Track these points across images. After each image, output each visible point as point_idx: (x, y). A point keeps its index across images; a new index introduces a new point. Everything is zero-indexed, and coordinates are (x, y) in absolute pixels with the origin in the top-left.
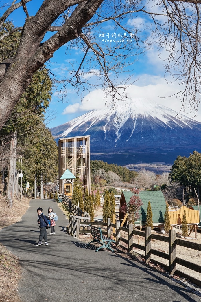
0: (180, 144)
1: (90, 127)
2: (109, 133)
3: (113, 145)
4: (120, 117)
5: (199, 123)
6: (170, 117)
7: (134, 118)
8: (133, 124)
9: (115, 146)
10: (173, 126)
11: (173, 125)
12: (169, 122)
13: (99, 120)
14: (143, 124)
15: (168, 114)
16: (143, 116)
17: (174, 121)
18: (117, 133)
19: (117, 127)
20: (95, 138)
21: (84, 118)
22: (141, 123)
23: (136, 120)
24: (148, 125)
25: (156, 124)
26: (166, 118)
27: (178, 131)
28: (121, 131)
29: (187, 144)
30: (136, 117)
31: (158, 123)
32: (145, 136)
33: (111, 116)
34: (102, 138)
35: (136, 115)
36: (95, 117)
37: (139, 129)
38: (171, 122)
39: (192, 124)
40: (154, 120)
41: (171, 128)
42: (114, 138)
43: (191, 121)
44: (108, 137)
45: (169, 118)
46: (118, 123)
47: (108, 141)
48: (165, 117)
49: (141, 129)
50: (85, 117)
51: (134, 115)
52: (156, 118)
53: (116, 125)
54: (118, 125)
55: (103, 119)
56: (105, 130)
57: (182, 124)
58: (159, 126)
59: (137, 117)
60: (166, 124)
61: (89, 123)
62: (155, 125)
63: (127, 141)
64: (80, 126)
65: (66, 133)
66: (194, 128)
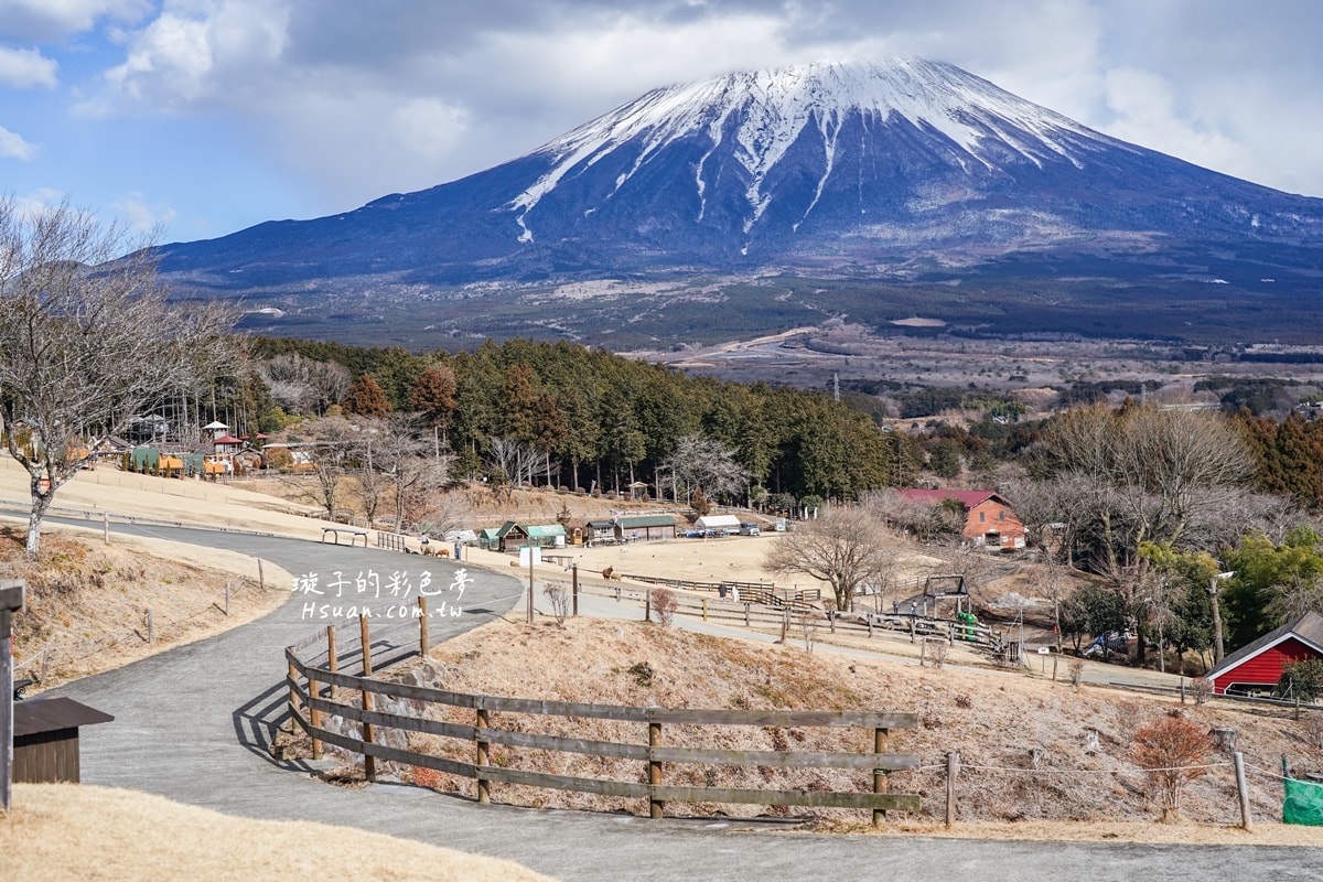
0: (1026, 238)
1: (635, 169)
2: (718, 193)
3: (732, 247)
4: (767, 121)
5: (1116, 144)
6: (985, 121)
7: (828, 123)
8: (824, 152)
9: (744, 251)
10: (996, 159)
11: (1000, 156)
12: (978, 138)
13: (675, 137)
14: (867, 150)
15: (976, 107)
16: (869, 117)
17: (1003, 136)
18: (753, 193)
19: (751, 167)
20: (655, 215)
21: (610, 129)
22: (859, 150)
23: (836, 133)
24: (889, 154)
25: (923, 152)
26: (969, 124)
27: (1019, 182)
28: (769, 185)
29: (1055, 238)
30: (836, 123)
31: (931, 147)
32: (876, 206)
33: (728, 119)
34: (690, 215)
35: (834, 115)
36: (657, 125)
37: (849, 176)
38: (990, 139)
39: (1084, 150)
40: (915, 134)
41: (987, 168)
42: (740, 216)
43: (1078, 137)
44: (712, 214)
45: (981, 124)
46: (757, 146)
47: (713, 229)
48: (961, 116)
49: (858, 175)
50: (615, 124)
51: (827, 112)
52: (922, 121)
53: (751, 157)
54: (757, 160)
55: (691, 131)
56: (701, 179)
57: (1039, 149)
58: (934, 162)
59: (840, 120)
60: (970, 151)
61: (633, 147)
62: (921, 155)
63: (795, 227)
64: (590, 163)
65: (530, 197)
66: (1090, 166)
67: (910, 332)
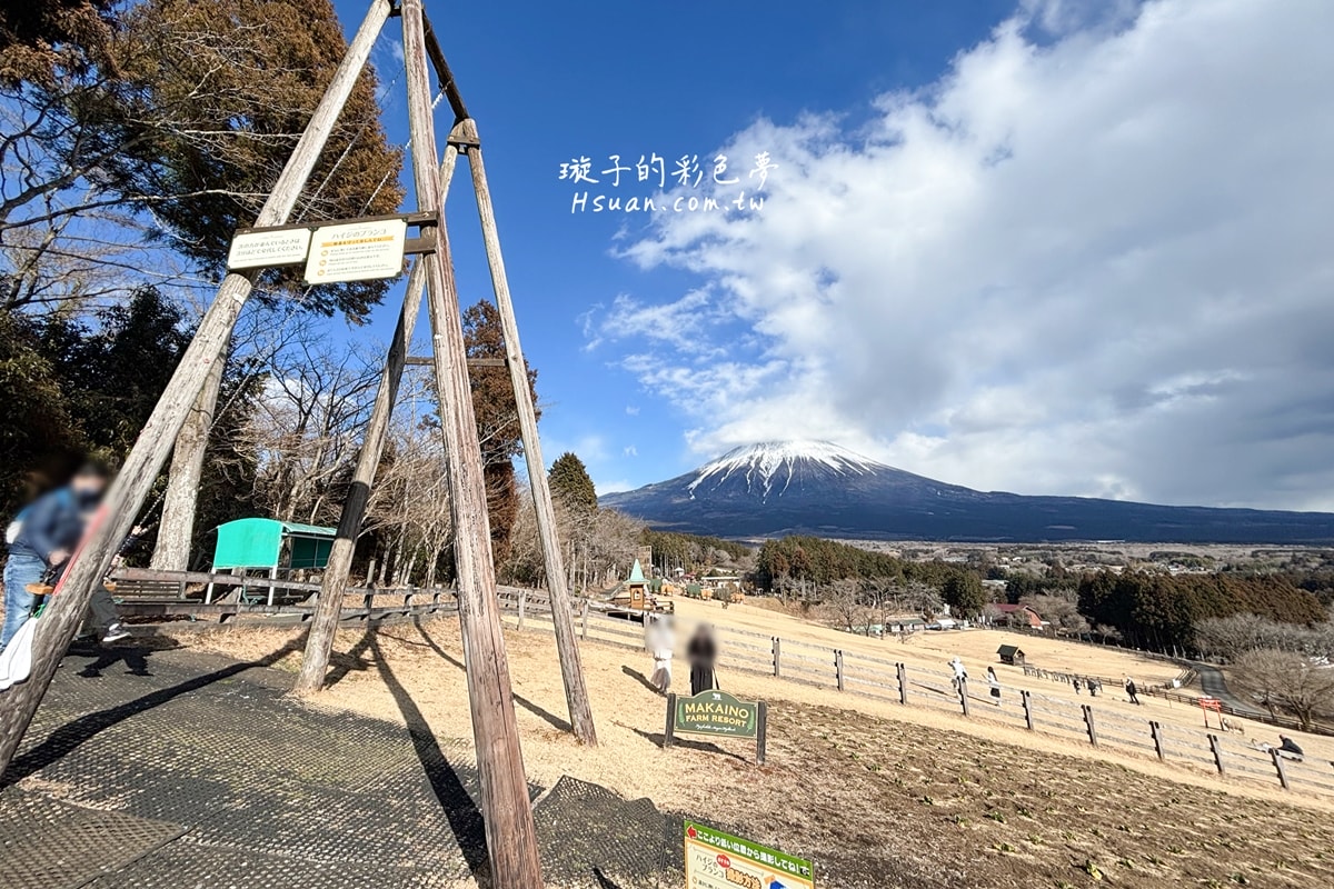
0: (861, 499)
1: (726, 477)
2: (754, 484)
3: (760, 502)
4: (769, 462)
5: (890, 468)
7: (790, 462)
8: (789, 470)
9: (763, 503)
11: (848, 471)
12: (840, 466)
13: (740, 466)
14: (803, 470)
15: (840, 457)
16: (803, 459)
17: (848, 465)
18: (766, 483)
19: (765, 475)
21: (719, 464)
22: (800, 470)
23: (792, 465)
24: (810, 471)
25: (822, 470)
26: (837, 461)
27: (854, 480)
28: (771, 481)
30: (792, 462)
31: (824, 468)
32: (806, 488)
33: (756, 461)
34: (745, 491)
35: (792, 458)
37: (798, 478)
40: (818, 464)
41: (843, 476)
42: (762, 491)
44: (753, 491)
46: (766, 468)
47: (753, 496)
48: (834, 459)
50: (720, 462)
51: (789, 457)
52: (821, 460)
53: (764, 472)
54: (767, 473)
55: (745, 464)
56: (748, 480)
57: (862, 470)
58: (825, 473)
59: (794, 460)
60: (837, 470)
61: (726, 469)
63: (780, 495)
64: (712, 475)
65: (694, 485)
66: (879, 475)
67: (826, 530)
